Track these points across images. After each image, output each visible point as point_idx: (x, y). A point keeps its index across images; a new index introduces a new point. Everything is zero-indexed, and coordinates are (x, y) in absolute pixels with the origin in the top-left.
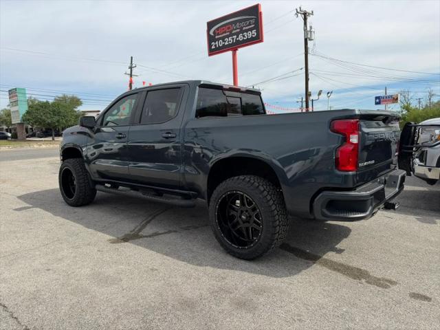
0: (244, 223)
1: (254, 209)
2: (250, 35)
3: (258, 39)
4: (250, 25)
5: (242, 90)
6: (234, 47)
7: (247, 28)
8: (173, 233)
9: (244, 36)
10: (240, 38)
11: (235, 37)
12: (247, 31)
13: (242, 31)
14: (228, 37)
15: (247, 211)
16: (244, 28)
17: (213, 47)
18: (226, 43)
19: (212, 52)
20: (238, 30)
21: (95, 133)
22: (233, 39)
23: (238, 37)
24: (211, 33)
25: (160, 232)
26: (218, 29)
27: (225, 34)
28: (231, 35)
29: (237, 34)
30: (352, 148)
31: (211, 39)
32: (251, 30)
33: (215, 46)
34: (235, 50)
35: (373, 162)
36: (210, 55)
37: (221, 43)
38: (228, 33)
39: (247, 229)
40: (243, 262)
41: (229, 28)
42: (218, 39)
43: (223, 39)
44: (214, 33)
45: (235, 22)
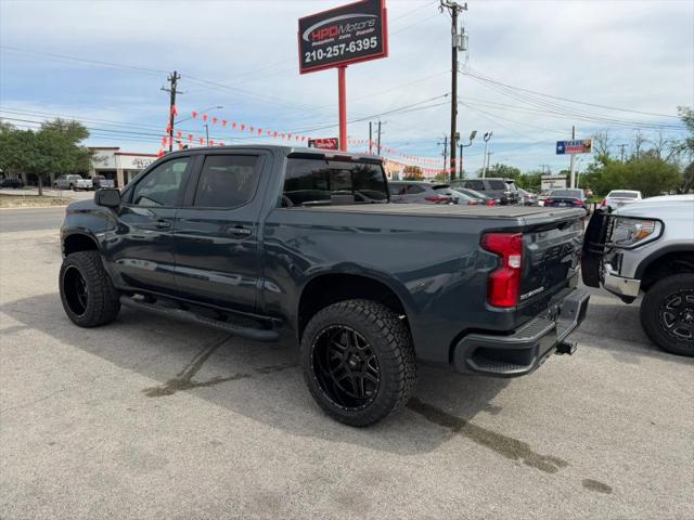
0: (352, 370)
1: (368, 352)
2: (366, 44)
3: (379, 51)
4: (367, 28)
5: (354, 158)
6: (341, 62)
7: (363, 33)
8: (244, 379)
9: (357, 46)
10: (352, 48)
11: (343, 45)
12: (362, 38)
13: (354, 38)
14: (332, 45)
15: (357, 354)
16: (358, 33)
17: (308, 60)
18: (329, 55)
19: (306, 67)
20: (349, 36)
21: (120, 216)
22: (340, 49)
23: (347, 46)
24: (306, 37)
25: (224, 377)
26: (316, 31)
27: (326, 41)
28: (337, 42)
29: (347, 43)
30: (511, 274)
31: (305, 47)
32: (369, 36)
33: (312, 57)
34: (342, 67)
35: (542, 289)
36: (302, 72)
37: (320, 54)
38: (332, 40)
39: (358, 379)
40: (350, 429)
41: (333, 31)
42: (317, 48)
43: (324, 47)
44: (310, 36)
45: (344, 22)
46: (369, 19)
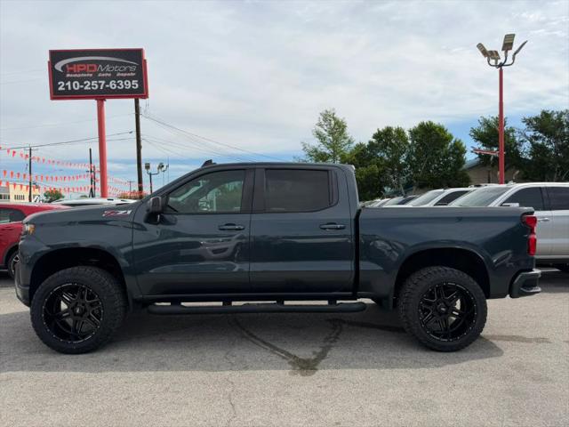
2: (128, 85)
3: (141, 93)
4: (128, 71)
6: (100, 96)
7: (124, 75)
9: (118, 85)
10: (112, 85)
11: (103, 82)
12: (124, 79)
13: (115, 78)
14: (90, 79)
16: (118, 75)
17: (61, 88)
18: (86, 88)
19: (58, 95)
20: (110, 75)
22: (99, 85)
23: (108, 83)
24: (58, 67)
26: (71, 64)
27: (83, 75)
28: (95, 77)
29: (107, 80)
31: (55, 77)
32: (131, 79)
33: (66, 87)
34: (101, 100)
36: (53, 98)
37: (76, 86)
38: (90, 75)
41: (91, 68)
42: (72, 80)
43: (81, 81)
44: (64, 67)
46: (131, 65)
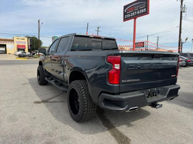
2: (143, 11)
3: (147, 13)
4: (143, 6)
5: (102, 38)
9: (140, 12)
10: (138, 13)
11: (136, 12)
12: (141, 9)
13: (139, 9)
14: (132, 12)
16: (140, 8)
17: (126, 18)
18: (132, 15)
19: (125, 19)
22: (135, 13)
23: (137, 12)
24: (125, 11)
26: (128, 9)
27: (131, 11)
28: (134, 11)
29: (137, 11)
31: (125, 14)
32: (143, 8)
33: (127, 17)
34: (135, 18)
35: (139, 80)
36: (124, 21)
37: (129, 15)
38: (133, 11)
41: (133, 8)
42: (128, 14)
43: (130, 13)
44: (127, 11)
45: (136, 5)
46: (144, 3)
